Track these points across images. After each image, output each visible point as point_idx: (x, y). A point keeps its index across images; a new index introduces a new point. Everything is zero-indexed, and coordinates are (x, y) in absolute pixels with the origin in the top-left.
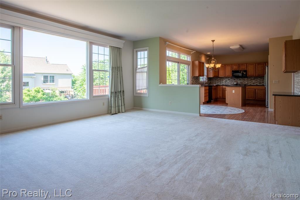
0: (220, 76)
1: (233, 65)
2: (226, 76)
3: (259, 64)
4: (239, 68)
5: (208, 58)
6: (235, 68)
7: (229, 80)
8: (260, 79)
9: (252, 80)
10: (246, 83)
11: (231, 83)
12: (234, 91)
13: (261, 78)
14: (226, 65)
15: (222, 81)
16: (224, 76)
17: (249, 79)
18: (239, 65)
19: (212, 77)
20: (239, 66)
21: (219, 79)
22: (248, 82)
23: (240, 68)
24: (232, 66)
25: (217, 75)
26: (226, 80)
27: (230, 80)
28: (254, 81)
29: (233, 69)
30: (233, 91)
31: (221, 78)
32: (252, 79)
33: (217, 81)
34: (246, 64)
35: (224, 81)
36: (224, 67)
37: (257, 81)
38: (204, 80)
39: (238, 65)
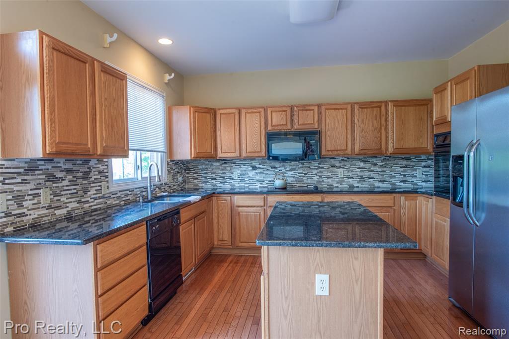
0: (220, 155)
1: (269, 110)
2: (244, 154)
3: (365, 106)
4: (292, 120)
5: (167, 77)
6: (277, 120)
7: (254, 168)
8: (362, 165)
9: (335, 169)
10: (316, 178)
11: (261, 181)
12: (321, 284)
13: (364, 162)
14: (243, 111)
15: (228, 174)
16: (237, 154)
17: (326, 166)
18: (292, 110)
19: (189, 158)
20: (292, 116)
21: (218, 164)
22: (320, 177)
23: (296, 121)
24: (265, 111)
25: (208, 149)
26: (243, 168)
27: (258, 171)
28: (341, 173)
29: (270, 128)
30: (319, 277)
31: (225, 161)
32: (333, 166)
33: (210, 175)
34: (319, 106)
35: (236, 174)
36: (237, 117)
37: (350, 174)
38: (146, 175)
39: (289, 110)
